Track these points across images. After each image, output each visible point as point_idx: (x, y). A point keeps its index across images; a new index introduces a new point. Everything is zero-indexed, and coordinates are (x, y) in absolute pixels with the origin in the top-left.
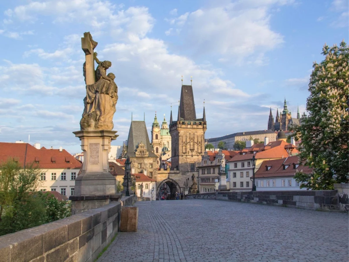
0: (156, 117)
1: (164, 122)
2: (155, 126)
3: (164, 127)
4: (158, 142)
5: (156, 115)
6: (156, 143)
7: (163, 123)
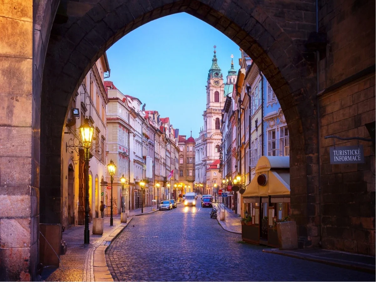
0: (215, 56)
1: (232, 70)
2: (213, 75)
3: (230, 79)
4: (219, 108)
5: (215, 53)
6: (216, 110)
7: (229, 72)
